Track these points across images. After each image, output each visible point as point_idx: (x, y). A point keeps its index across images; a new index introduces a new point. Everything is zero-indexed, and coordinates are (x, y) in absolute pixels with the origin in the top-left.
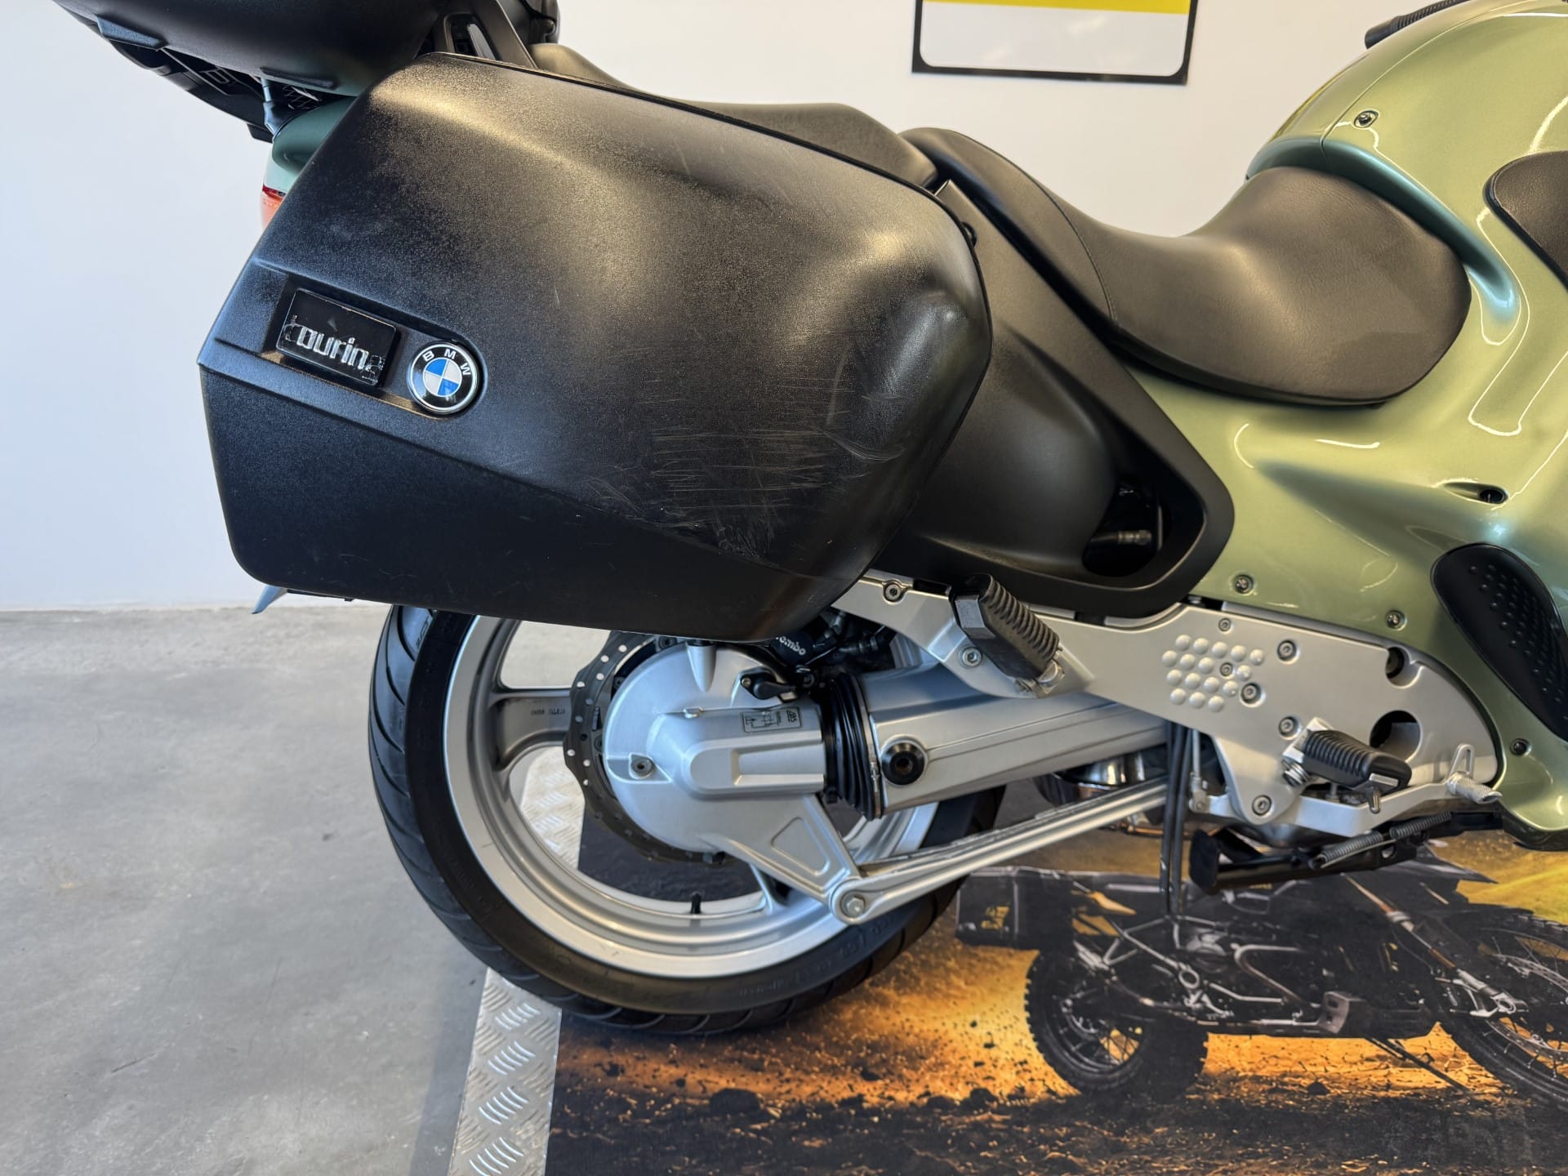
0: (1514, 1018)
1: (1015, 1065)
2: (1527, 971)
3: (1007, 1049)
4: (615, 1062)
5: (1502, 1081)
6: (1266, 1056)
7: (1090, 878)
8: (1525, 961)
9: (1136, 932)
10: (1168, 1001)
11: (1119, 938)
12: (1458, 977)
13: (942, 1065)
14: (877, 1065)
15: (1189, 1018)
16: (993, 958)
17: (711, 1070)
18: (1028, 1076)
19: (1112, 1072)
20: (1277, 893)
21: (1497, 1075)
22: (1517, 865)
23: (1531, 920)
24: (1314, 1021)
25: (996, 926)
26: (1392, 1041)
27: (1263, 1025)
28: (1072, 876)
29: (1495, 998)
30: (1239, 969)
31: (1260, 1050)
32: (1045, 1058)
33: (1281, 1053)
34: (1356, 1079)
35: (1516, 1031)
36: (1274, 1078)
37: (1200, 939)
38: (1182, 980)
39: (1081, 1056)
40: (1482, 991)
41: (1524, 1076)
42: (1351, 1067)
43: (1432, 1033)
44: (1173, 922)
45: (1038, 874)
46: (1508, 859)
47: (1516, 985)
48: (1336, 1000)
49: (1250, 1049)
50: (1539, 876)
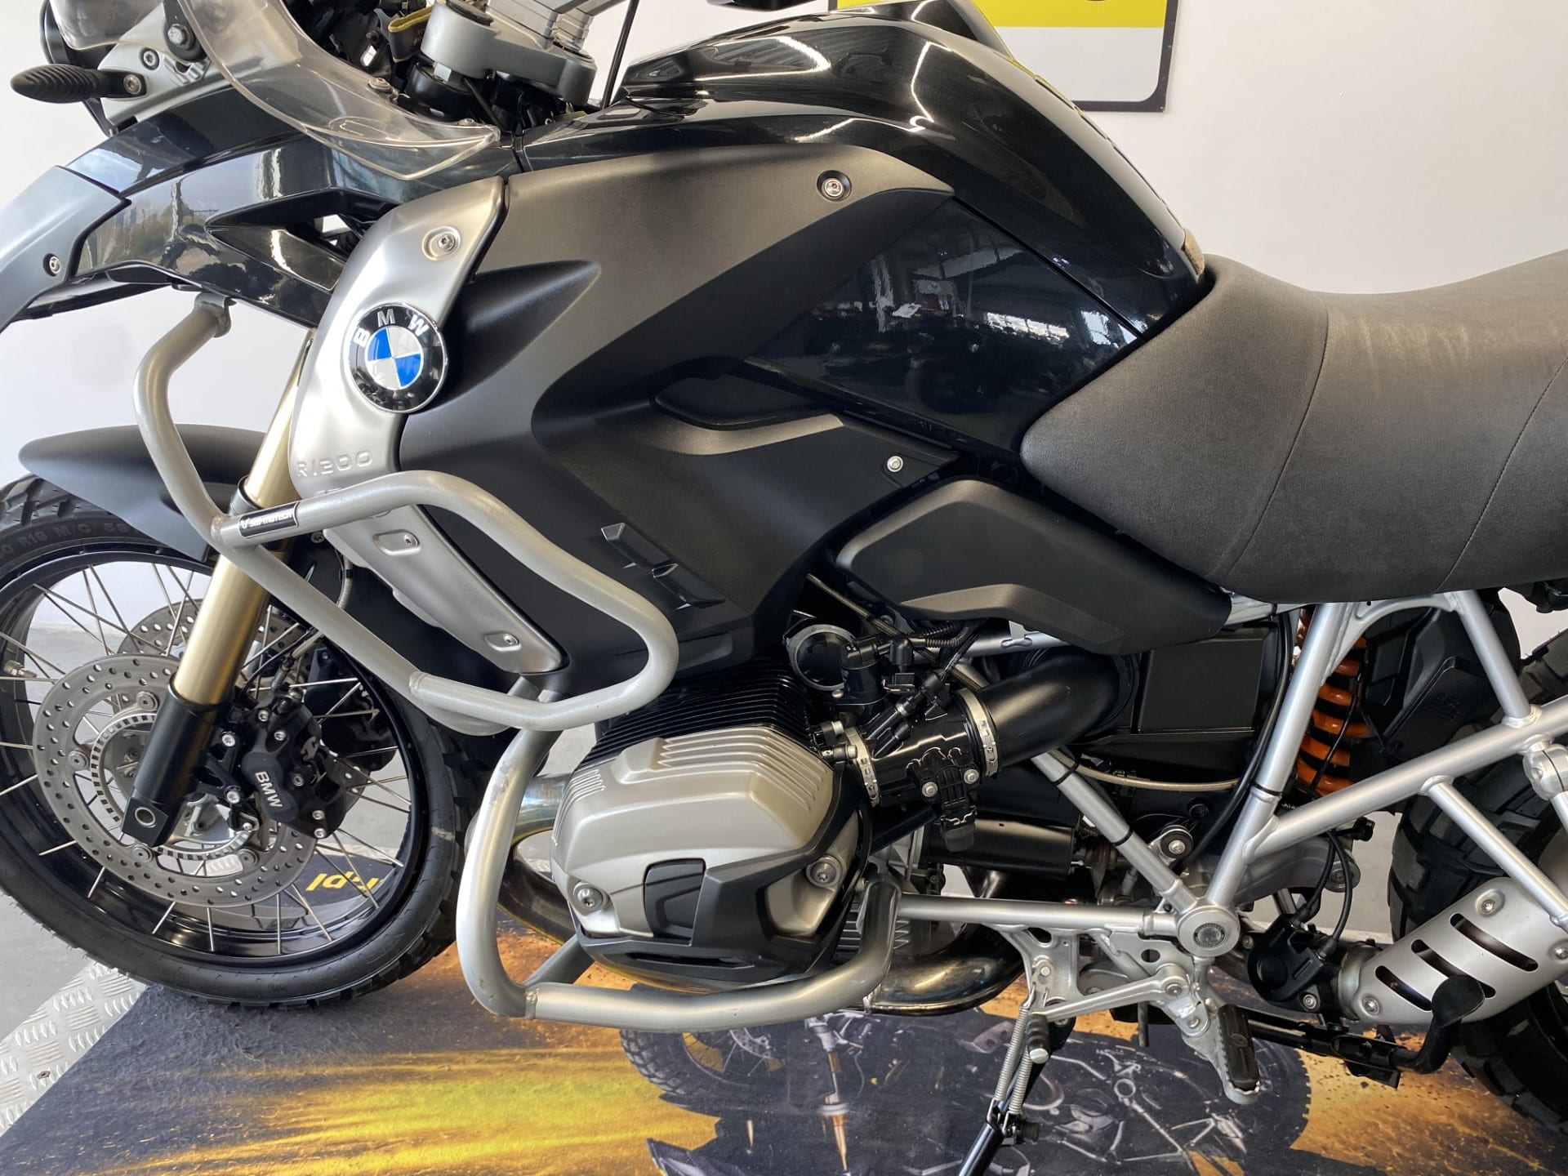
2: (758, 1040)
8: (746, 1048)
10: (1158, 1072)
11: (1189, 1146)
12: (838, 1045)
15: (1142, 1054)
16: (1347, 1149)
30: (1064, 1089)
37: (1090, 1128)
38: (1134, 1089)
48: (987, 1047)
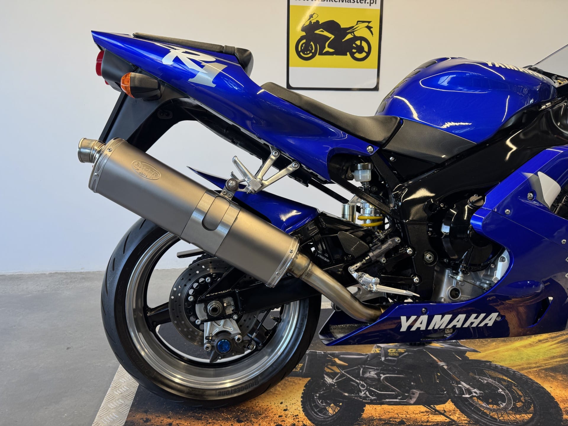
0: (478, 397)
1: (294, 416)
3: (292, 411)
4: (148, 418)
5: (470, 419)
6: (385, 412)
7: (335, 353)
9: (346, 371)
10: (353, 394)
11: (340, 373)
12: (460, 384)
13: (267, 417)
14: (243, 418)
15: (360, 399)
17: (182, 419)
18: (297, 420)
19: (328, 418)
20: (400, 357)
21: (468, 417)
22: (489, 346)
23: (490, 364)
24: (405, 400)
25: (297, 370)
26: (432, 406)
27: (386, 401)
28: (328, 353)
29: (472, 391)
30: (382, 383)
31: (384, 410)
32: (305, 414)
33: (390, 411)
34: (417, 419)
35: (478, 402)
36: (387, 419)
37: (370, 373)
38: (360, 387)
39: (318, 413)
40: (468, 388)
41: (478, 417)
42: (415, 415)
43: (447, 403)
44: (361, 368)
45: (317, 352)
46: (486, 345)
47: (480, 386)
48: (414, 392)
49: (380, 410)
50: (496, 350)
